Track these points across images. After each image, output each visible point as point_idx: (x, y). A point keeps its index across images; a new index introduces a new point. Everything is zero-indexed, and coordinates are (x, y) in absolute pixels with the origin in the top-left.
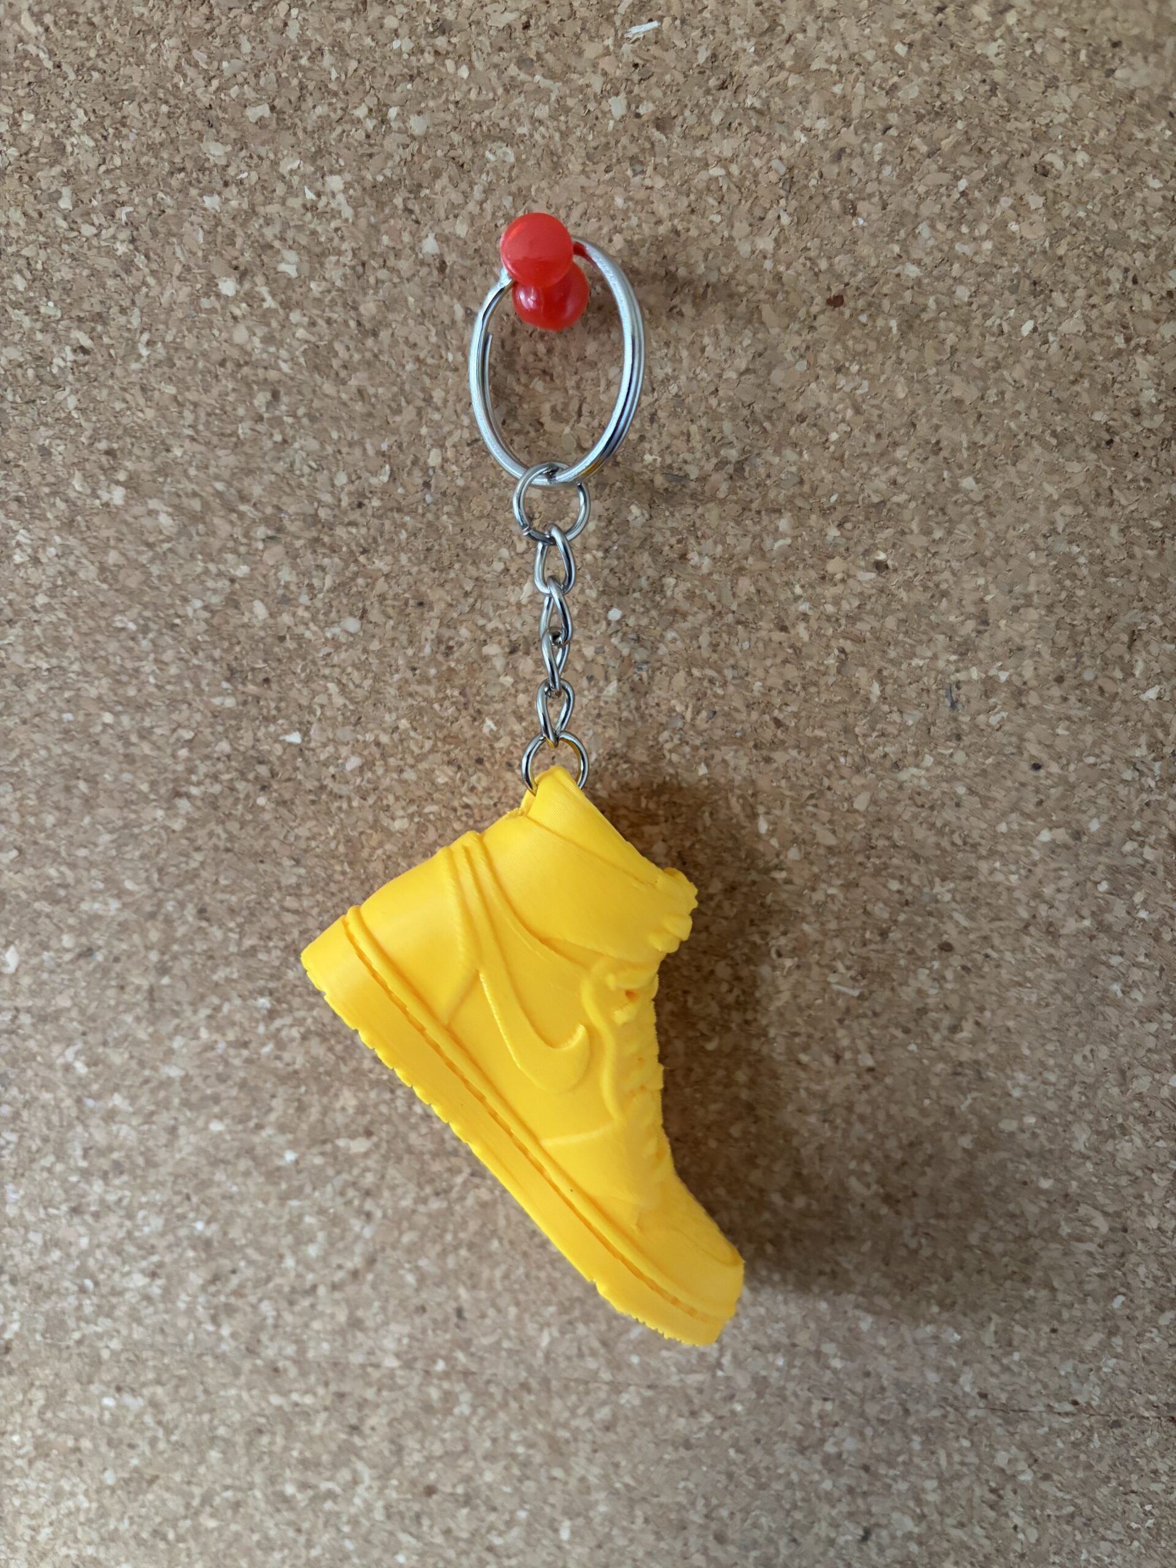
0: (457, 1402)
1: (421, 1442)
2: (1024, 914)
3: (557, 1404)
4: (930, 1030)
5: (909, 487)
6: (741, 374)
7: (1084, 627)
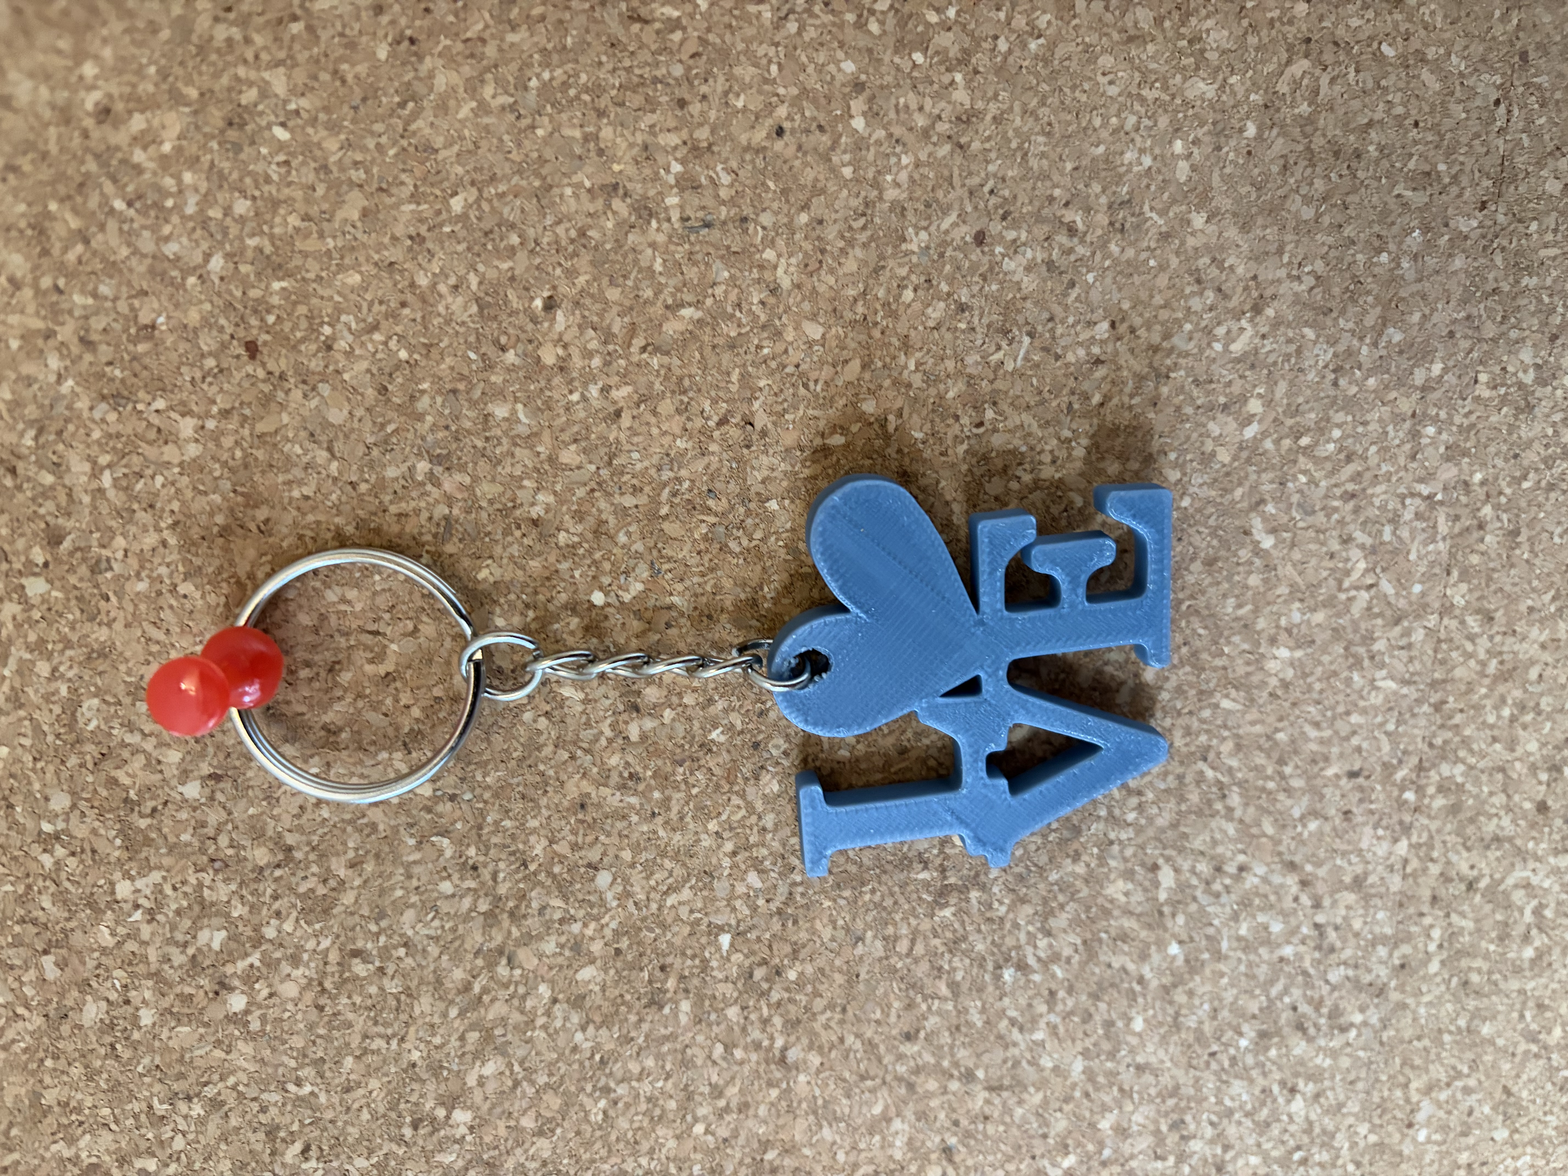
0: (1451, 778)
1: (1490, 817)
2: (945, 149)
3: (1459, 673)
4: (1072, 258)
5: (462, 272)
6: (333, 455)
7: (623, 73)
